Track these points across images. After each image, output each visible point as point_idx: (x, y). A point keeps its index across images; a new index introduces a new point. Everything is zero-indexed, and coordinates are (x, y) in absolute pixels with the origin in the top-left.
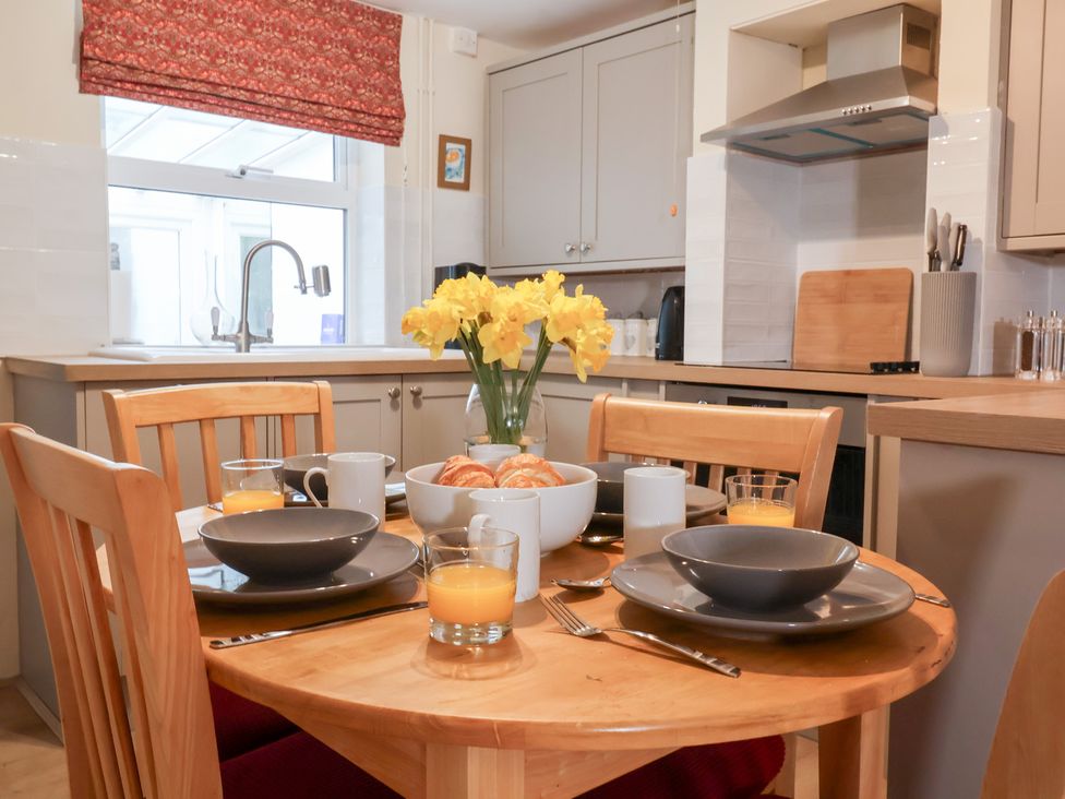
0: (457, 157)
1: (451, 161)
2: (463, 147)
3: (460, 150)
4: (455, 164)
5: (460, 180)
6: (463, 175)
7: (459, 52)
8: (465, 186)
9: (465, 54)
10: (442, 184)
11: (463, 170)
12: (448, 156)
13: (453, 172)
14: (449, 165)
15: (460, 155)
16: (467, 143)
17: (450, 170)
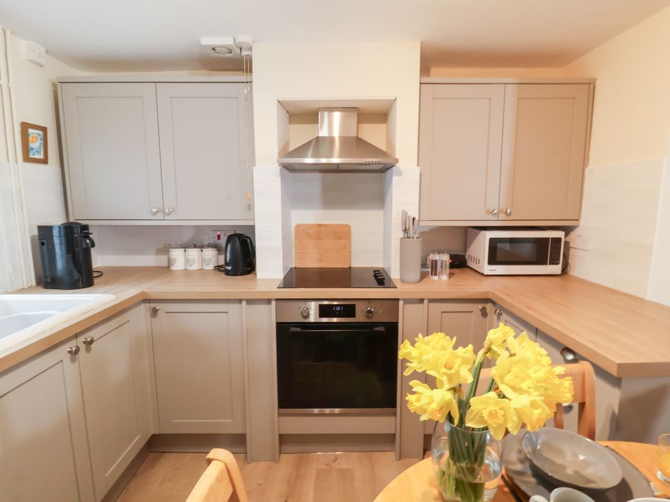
0: (37, 141)
1: (33, 142)
2: (41, 132)
3: (39, 134)
4: (36, 144)
5: (41, 156)
6: (42, 153)
7: (31, 61)
8: (45, 161)
9: (36, 63)
10: (27, 159)
11: (42, 150)
12: (30, 139)
13: (34, 151)
14: (31, 145)
15: (39, 138)
16: (44, 129)
17: (32, 149)
